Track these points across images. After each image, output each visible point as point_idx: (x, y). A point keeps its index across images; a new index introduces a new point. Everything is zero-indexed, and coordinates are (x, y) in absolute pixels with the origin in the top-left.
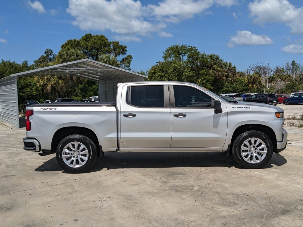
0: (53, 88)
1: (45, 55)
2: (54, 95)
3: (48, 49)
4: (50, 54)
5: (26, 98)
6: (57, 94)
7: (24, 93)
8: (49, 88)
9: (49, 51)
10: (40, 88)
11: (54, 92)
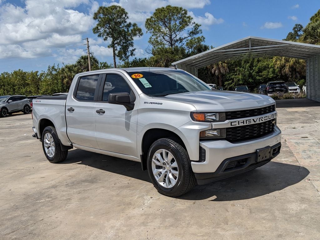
0: (292, 69)
1: (293, 32)
2: (294, 76)
3: (296, 25)
4: (299, 30)
5: (263, 81)
6: (298, 76)
7: (261, 76)
8: (287, 69)
9: (298, 26)
10: (277, 70)
11: (294, 74)
